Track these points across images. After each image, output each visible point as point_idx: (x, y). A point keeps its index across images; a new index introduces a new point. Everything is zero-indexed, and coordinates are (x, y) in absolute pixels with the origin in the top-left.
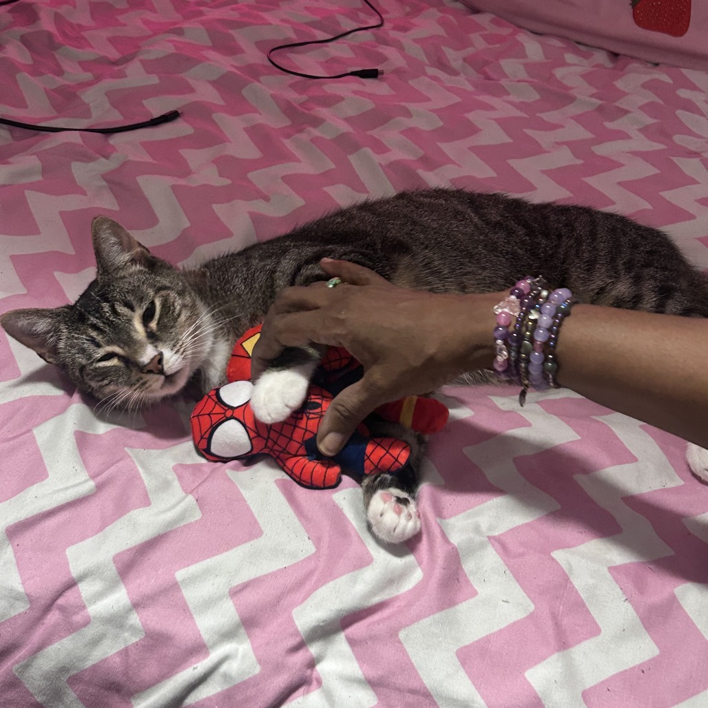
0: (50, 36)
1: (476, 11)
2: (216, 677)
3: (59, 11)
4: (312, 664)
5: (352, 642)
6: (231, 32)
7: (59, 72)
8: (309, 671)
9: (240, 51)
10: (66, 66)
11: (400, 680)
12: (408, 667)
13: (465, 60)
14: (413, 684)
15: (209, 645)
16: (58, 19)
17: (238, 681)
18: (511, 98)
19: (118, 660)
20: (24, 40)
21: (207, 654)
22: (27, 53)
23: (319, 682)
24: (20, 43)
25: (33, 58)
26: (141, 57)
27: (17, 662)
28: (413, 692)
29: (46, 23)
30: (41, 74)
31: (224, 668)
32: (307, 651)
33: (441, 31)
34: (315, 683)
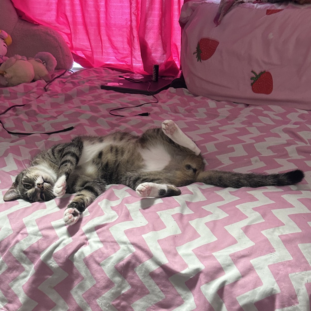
0: (35, 111)
1: (197, 96)
2: (61, 244)
3: (39, 104)
4: (87, 239)
5: (98, 233)
6: (97, 106)
7: (37, 121)
8: (86, 241)
9: (100, 111)
10: (39, 119)
11: (109, 240)
12: (111, 236)
13: (185, 110)
14: (112, 240)
15: (59, 236)
16: (38, 107)
17: (67, 244)
18: (197, 118)
19: (36, 244)
20: (27, 113)
21: (59, 239)
22: (27, 116)
23: (89, 243)
24: (25, 114)
25: (28, 118)
26: (64, 114)
27: (10, 248)
28: (112, 242)
29: (34, 108)
30: (31, 122)
31: (64, 242)
32: (85, 235)
33: (179, 102)
34: (88, 244)
